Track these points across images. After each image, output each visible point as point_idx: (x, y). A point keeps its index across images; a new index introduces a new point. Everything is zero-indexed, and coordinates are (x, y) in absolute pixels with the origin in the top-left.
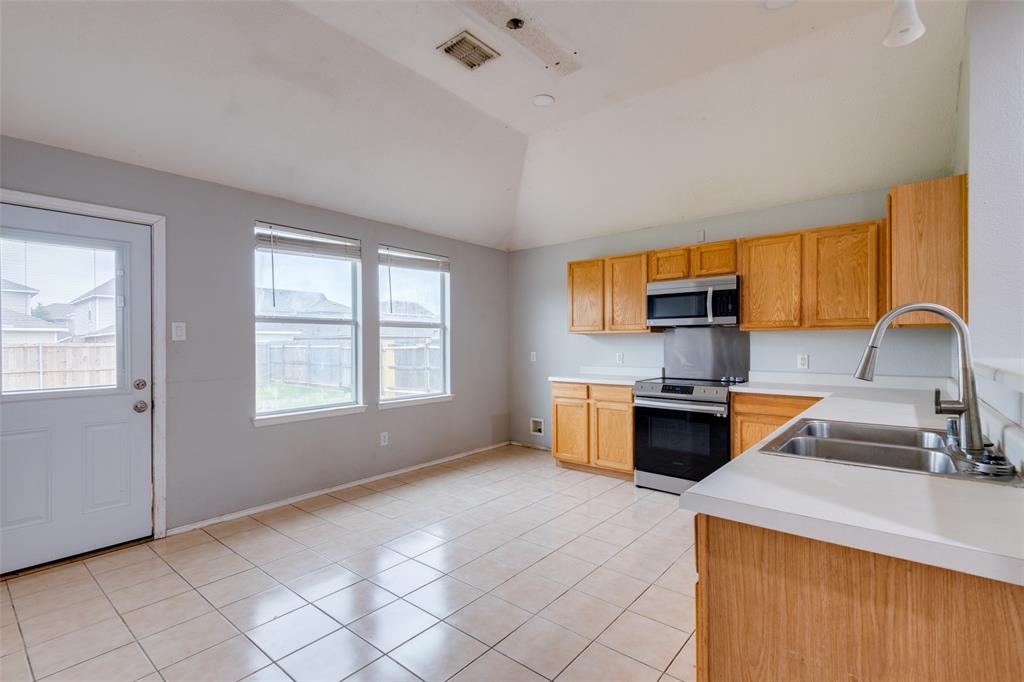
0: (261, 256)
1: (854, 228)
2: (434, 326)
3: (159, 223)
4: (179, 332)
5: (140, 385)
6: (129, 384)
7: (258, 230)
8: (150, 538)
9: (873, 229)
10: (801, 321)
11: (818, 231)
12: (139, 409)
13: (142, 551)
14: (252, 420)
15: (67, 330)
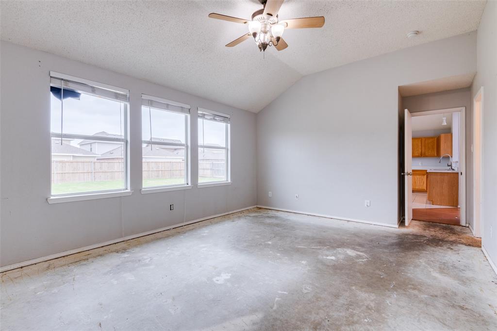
1: (432, 138)
9: (436, 138)
10: (421, 155)
11: (425, 138)
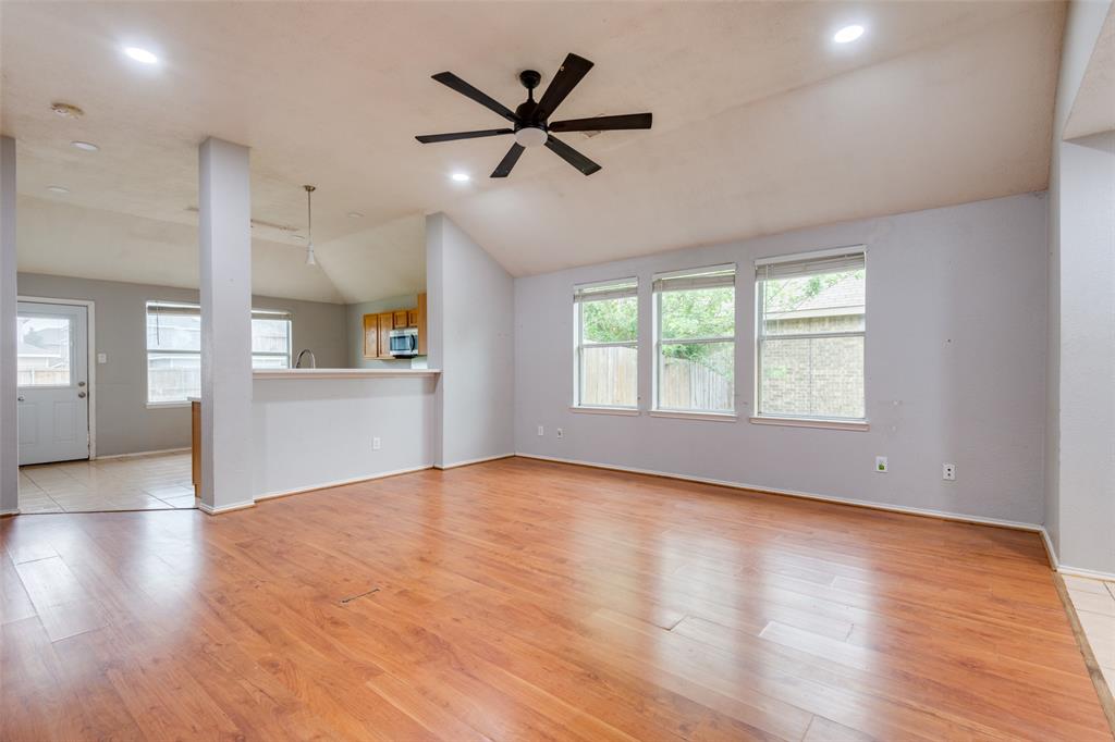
0: (151, 318)
2: (283, 354)
3: (92, 305)
4: (103, 359)
5: (82, 384)
6: (76, 384)
7: (148, 304)
8: (87, 460)
12: (81, 396)
13: (84, 465)
14: (145, 406)
15: (59, 356)
